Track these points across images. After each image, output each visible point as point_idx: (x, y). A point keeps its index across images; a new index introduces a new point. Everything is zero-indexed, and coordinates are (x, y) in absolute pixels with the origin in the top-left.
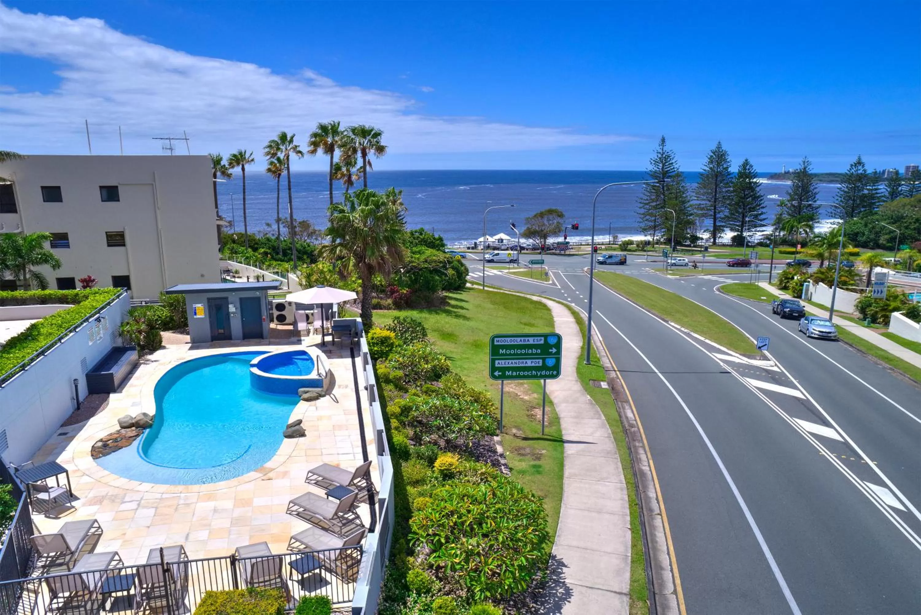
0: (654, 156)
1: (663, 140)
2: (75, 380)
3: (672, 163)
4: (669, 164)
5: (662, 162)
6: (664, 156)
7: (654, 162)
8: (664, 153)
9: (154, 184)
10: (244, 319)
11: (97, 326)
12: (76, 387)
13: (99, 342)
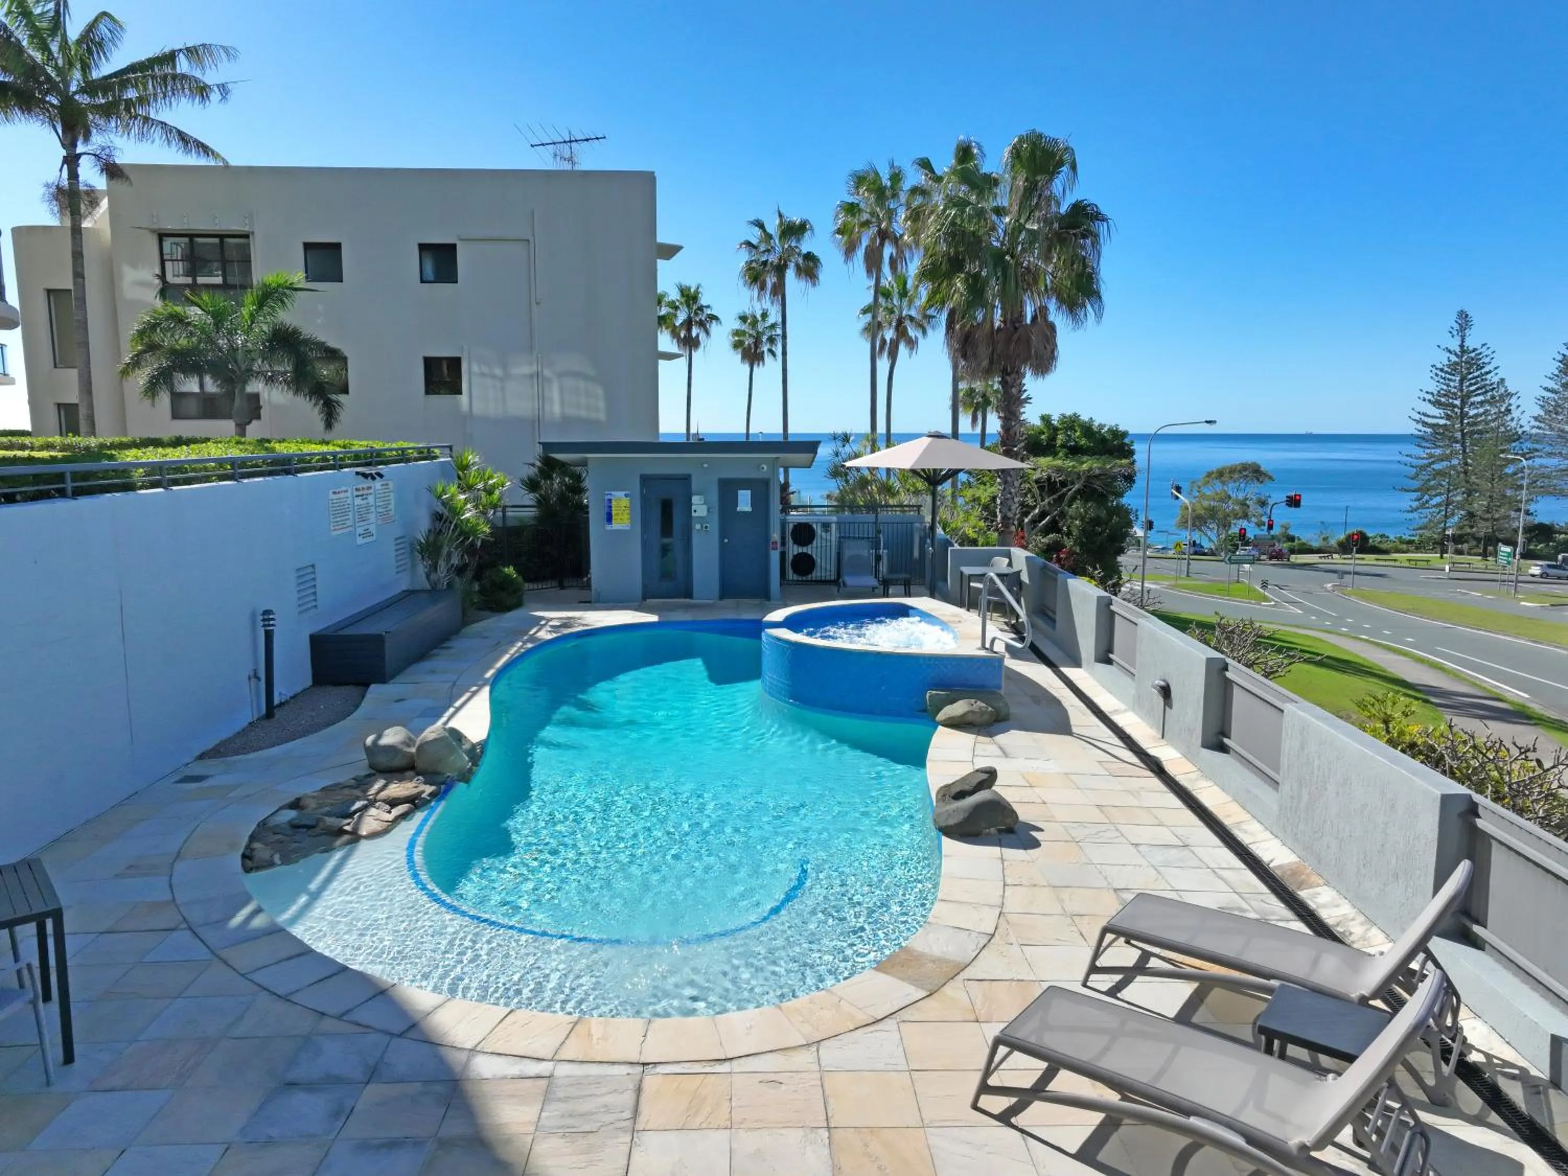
2: (266, 614)
3: (1486, 373)
4: (1479, 375)
5: (1460, 372)
6: (1465, 358)
7: (1440, 374)
8: (1463, 351)
9: (531, 240)
10: (726, 541)
11: (361, 493)
12: (269, 636)
13: (360, 541)
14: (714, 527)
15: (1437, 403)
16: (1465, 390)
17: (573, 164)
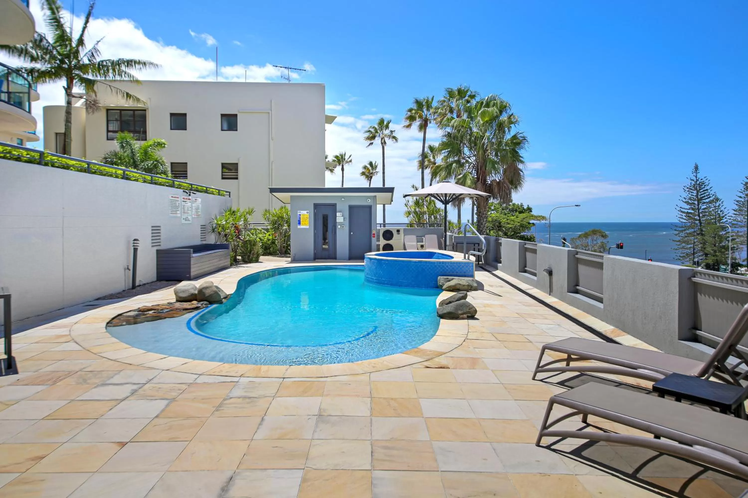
0: (688, 183)
1: (696, 168)
2: (135, 240)
3: (707, 190)
4: (704, 191)
5: (696, 189)
6: (698, 183)
7: (687, 190)
8: (697, 180)
9: (270, 112)
10: (352, 233)
11: (185, 200)
12: (135, 250)
13: (184, 221)
14: (347, 228)
15: (687, 203)
16: (699, 197)
17: (290, 81)
